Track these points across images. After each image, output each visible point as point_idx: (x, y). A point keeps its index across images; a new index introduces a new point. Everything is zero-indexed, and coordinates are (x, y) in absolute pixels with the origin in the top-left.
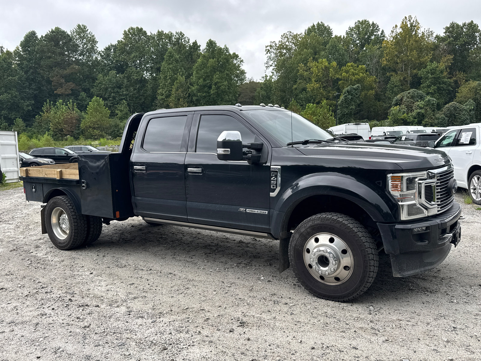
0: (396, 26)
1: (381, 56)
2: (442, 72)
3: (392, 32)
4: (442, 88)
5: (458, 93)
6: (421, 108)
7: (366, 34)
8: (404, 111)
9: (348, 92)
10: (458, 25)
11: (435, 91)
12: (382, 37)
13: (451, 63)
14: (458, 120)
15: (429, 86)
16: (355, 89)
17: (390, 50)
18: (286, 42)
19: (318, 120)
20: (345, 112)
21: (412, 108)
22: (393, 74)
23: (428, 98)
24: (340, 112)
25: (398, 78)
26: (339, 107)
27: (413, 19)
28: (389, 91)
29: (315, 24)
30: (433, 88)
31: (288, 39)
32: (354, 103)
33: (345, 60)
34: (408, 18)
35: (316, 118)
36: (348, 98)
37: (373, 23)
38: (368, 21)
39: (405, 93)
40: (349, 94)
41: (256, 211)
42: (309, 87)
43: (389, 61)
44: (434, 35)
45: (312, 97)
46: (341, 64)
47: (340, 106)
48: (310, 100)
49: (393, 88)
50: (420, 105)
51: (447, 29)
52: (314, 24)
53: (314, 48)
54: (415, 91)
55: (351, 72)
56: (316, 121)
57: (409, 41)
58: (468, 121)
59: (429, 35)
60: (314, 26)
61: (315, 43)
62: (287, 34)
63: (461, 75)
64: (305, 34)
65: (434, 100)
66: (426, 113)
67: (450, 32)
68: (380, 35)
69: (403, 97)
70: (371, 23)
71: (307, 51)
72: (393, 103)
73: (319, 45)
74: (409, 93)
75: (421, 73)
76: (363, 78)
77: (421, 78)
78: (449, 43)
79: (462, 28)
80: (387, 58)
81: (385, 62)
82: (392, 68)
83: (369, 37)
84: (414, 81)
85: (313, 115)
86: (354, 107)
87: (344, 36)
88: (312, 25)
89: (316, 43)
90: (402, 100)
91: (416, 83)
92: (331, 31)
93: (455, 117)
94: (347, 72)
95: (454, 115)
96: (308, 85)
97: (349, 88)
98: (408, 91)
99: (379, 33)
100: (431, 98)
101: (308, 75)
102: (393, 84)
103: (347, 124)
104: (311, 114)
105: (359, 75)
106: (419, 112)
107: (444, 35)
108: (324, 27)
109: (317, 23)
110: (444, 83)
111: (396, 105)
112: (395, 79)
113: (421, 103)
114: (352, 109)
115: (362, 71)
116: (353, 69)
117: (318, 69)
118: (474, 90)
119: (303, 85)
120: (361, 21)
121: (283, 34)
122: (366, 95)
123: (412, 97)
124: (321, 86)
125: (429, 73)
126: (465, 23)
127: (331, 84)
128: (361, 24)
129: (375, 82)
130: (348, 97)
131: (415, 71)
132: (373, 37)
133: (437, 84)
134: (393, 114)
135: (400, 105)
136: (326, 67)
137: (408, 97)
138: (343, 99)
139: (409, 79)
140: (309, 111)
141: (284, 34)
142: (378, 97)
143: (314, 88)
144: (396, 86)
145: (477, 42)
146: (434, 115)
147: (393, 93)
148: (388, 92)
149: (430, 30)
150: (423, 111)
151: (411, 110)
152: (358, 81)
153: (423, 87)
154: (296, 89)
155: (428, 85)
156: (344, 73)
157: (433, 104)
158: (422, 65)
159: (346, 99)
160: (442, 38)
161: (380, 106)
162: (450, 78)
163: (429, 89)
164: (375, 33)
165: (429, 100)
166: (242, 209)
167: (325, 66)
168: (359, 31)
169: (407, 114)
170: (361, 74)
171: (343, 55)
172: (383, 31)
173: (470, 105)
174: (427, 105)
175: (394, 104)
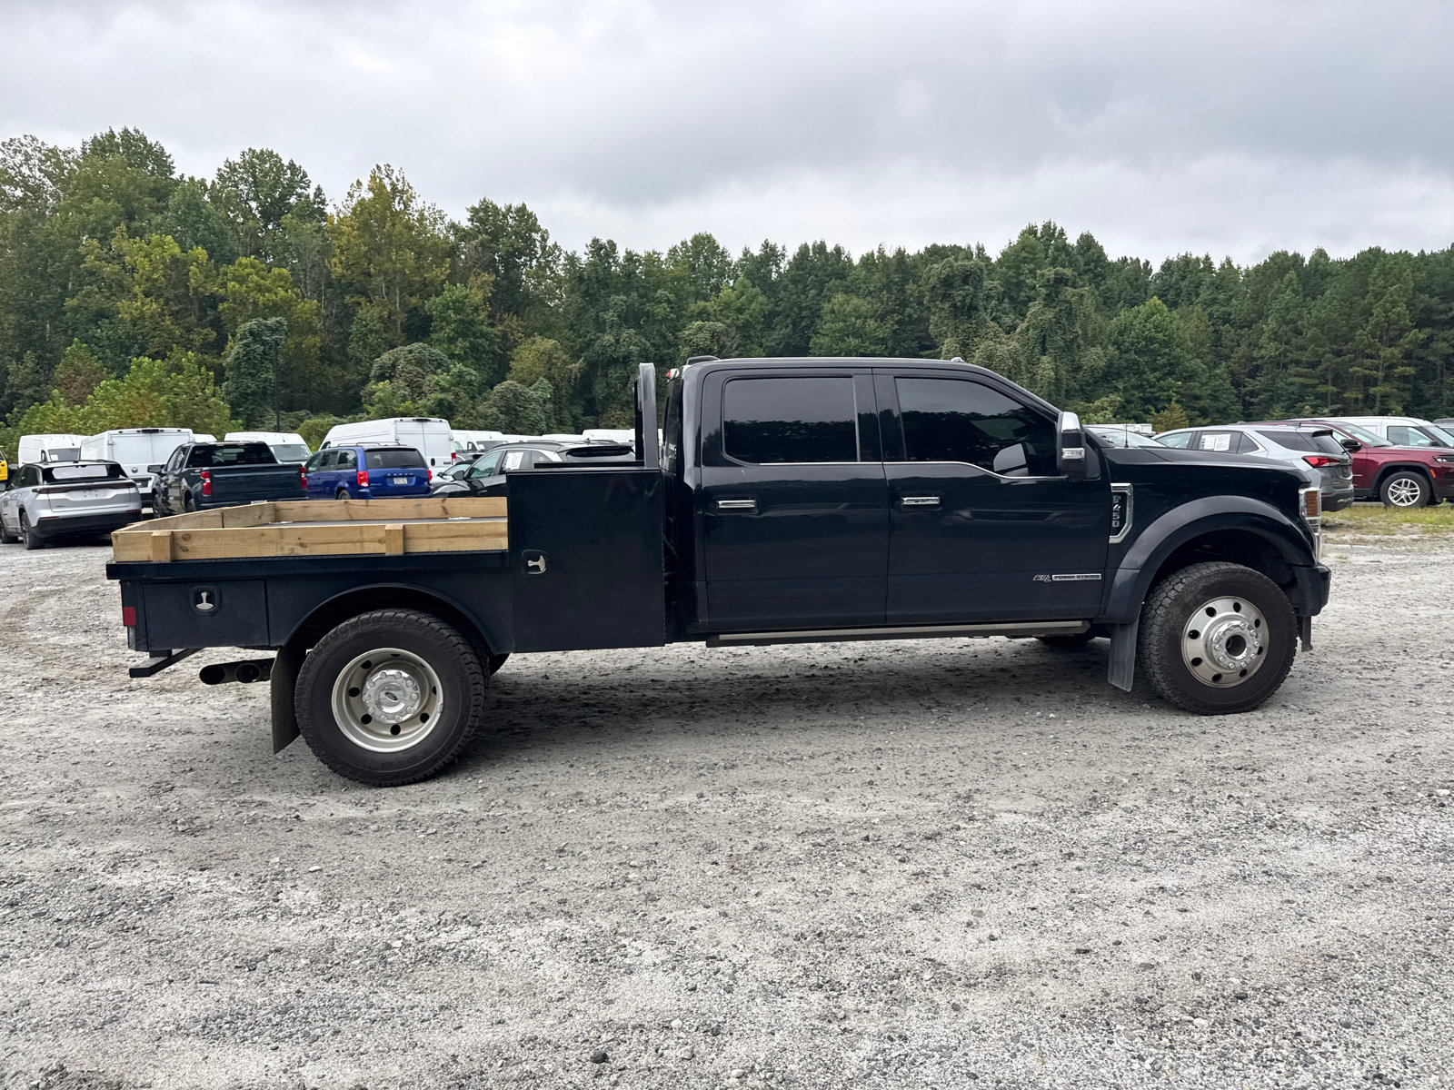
0: (359, 183)
1: (326, 251)
2: (476, 310)
3: (351, 195)
4: (480, 348)
5: (513, 360)
6: (443, 390)
7: (274, 188)
8: (405, 395)
9: (252, 333)
10: (495, 208)
11: (465, 352)
12: (319, 203)
13: (491, 292)
14: (524, 422)
15: (452, 340)
16: (269, 328)
17: (349, 240)
18: (21, 165)
19: (175, 405)
20: (249, 387)
21: (421, 388)
22: (363, 300)
23: (457, 367)
24: (234, 386)
25: (375, 312)
26: (228, 374)
27: (396, 173)
28: (357, 342)
29: (118, 131)
30: (461, 346)
31: (28, 157)
32: (270, 366)
33: (227, 248)
34: (383, 168)
35: (168, 400)
36: (254, 351)
37: (292, 166)
38: (277, 156)
39: (402, 351)
40: (255, 341)
41: (1075, 577)
42: (127, 308)
43: (348, 267)
44: (447, 220)
45: (134, 337)
46: (220, 257)
47: (231, 369)
48: (129, 348)
49: (366, 335)
50: (442, 383)
51: (475, 211)
52: (111, 131)
53: (125, 199)
54: (424, 349)
55: (252, 282)
56: (168, 408)
57: (393, 225)
58: (543, 425)
59: (435, 219)
60: (112, 135)
61: (128, 187)
62: (23, 141)
63: (513, 322)
64: (84, 153)
65: (473, 374)
66: (457, 402)
67: (480, 220)
68: (312, 197)
69: (397, 359)
70: (286, 162)
71: (102, 203)
72: (372, 373)
73: (140, 193)
74: (410, 352)
75: (432, 305)
76: (287, 301)
77: (429, 319)
78: (482, 244)
79: (505, 217)
80: (343, 258)
81: (339, 270)
82: (358, 285)
83: (284, 197)
84: (412, 324)
85: (157, 391)
86: (271, 376)
87: (213, 182)
88: (107, 131)
89: (132, 187)
90: (394, 366)
91: (419, 327)
92: (169, 160)
93: (517, 415)
94: (241, 280)
95: (515, 410)
96: (122, 304)
97: (252, 324)
98: (409, 347)
99: (311, 192)
100: (465, 369)
101: (116, 274)
102: (366, 326)
103: (398, 419)
104: (151, 388)
105: (276, 293)
106: (441, 400)
107: (469, 224)
108: (145, 144)
109: (121, 131)
110: (484, 335)
111: (381, 378)
112: (369, 313)
113: (443, 378)
114: (265, 381)
115: (282, 283)
116: (257, 274)
117: (151, 261)
118: (546, 358)
119: (98, 302)
120: (258, 151)
121: (8, 141)
122: (298, 346)
123: (420, 362)
124: (163, 310)
125: (449, 308)
126: (510, 207)
127: (196, 305)
128: (257, 158)
129: (318, 314)
130: (253, 347)
131: (414, 300)
132: (293, 200)
133: (468, 336)
134: (381, 400)
135: (390, 378)
136: (175, 260)
137: (409, 362)
138: (238, 353)
139: (401, 318)
140: (142, 380)
141: (11, 140)
142: (326, 356)
143: (142, 312)
144: (371, 331)
145: (536, 252)
146: (473, 408)
147: (365, 348)
148: (353, 345)
149: (437, 208)
150: (450, 397)
151: (420, 394)
152: (275, 309)
153: (437, 340)
154: (75, 310)
155: (448, 337)
156: (233, 283)
157: (470, 383)
158: (428, 289)
159: (248, 354)
160: (464, 230)
161: (335, 377)
162: (492, 325)
163: (453, 347)
164: (299, 190)
165: (460, 374)
166: (1041, 578)
167: (173, 256)
168: (254, 177)
169: (414, 401)
170: (281, 292)
171: (222, 232)
172: (319, 189)
173: (541, 390)
174: (457, 384)
175: (375, 377)
